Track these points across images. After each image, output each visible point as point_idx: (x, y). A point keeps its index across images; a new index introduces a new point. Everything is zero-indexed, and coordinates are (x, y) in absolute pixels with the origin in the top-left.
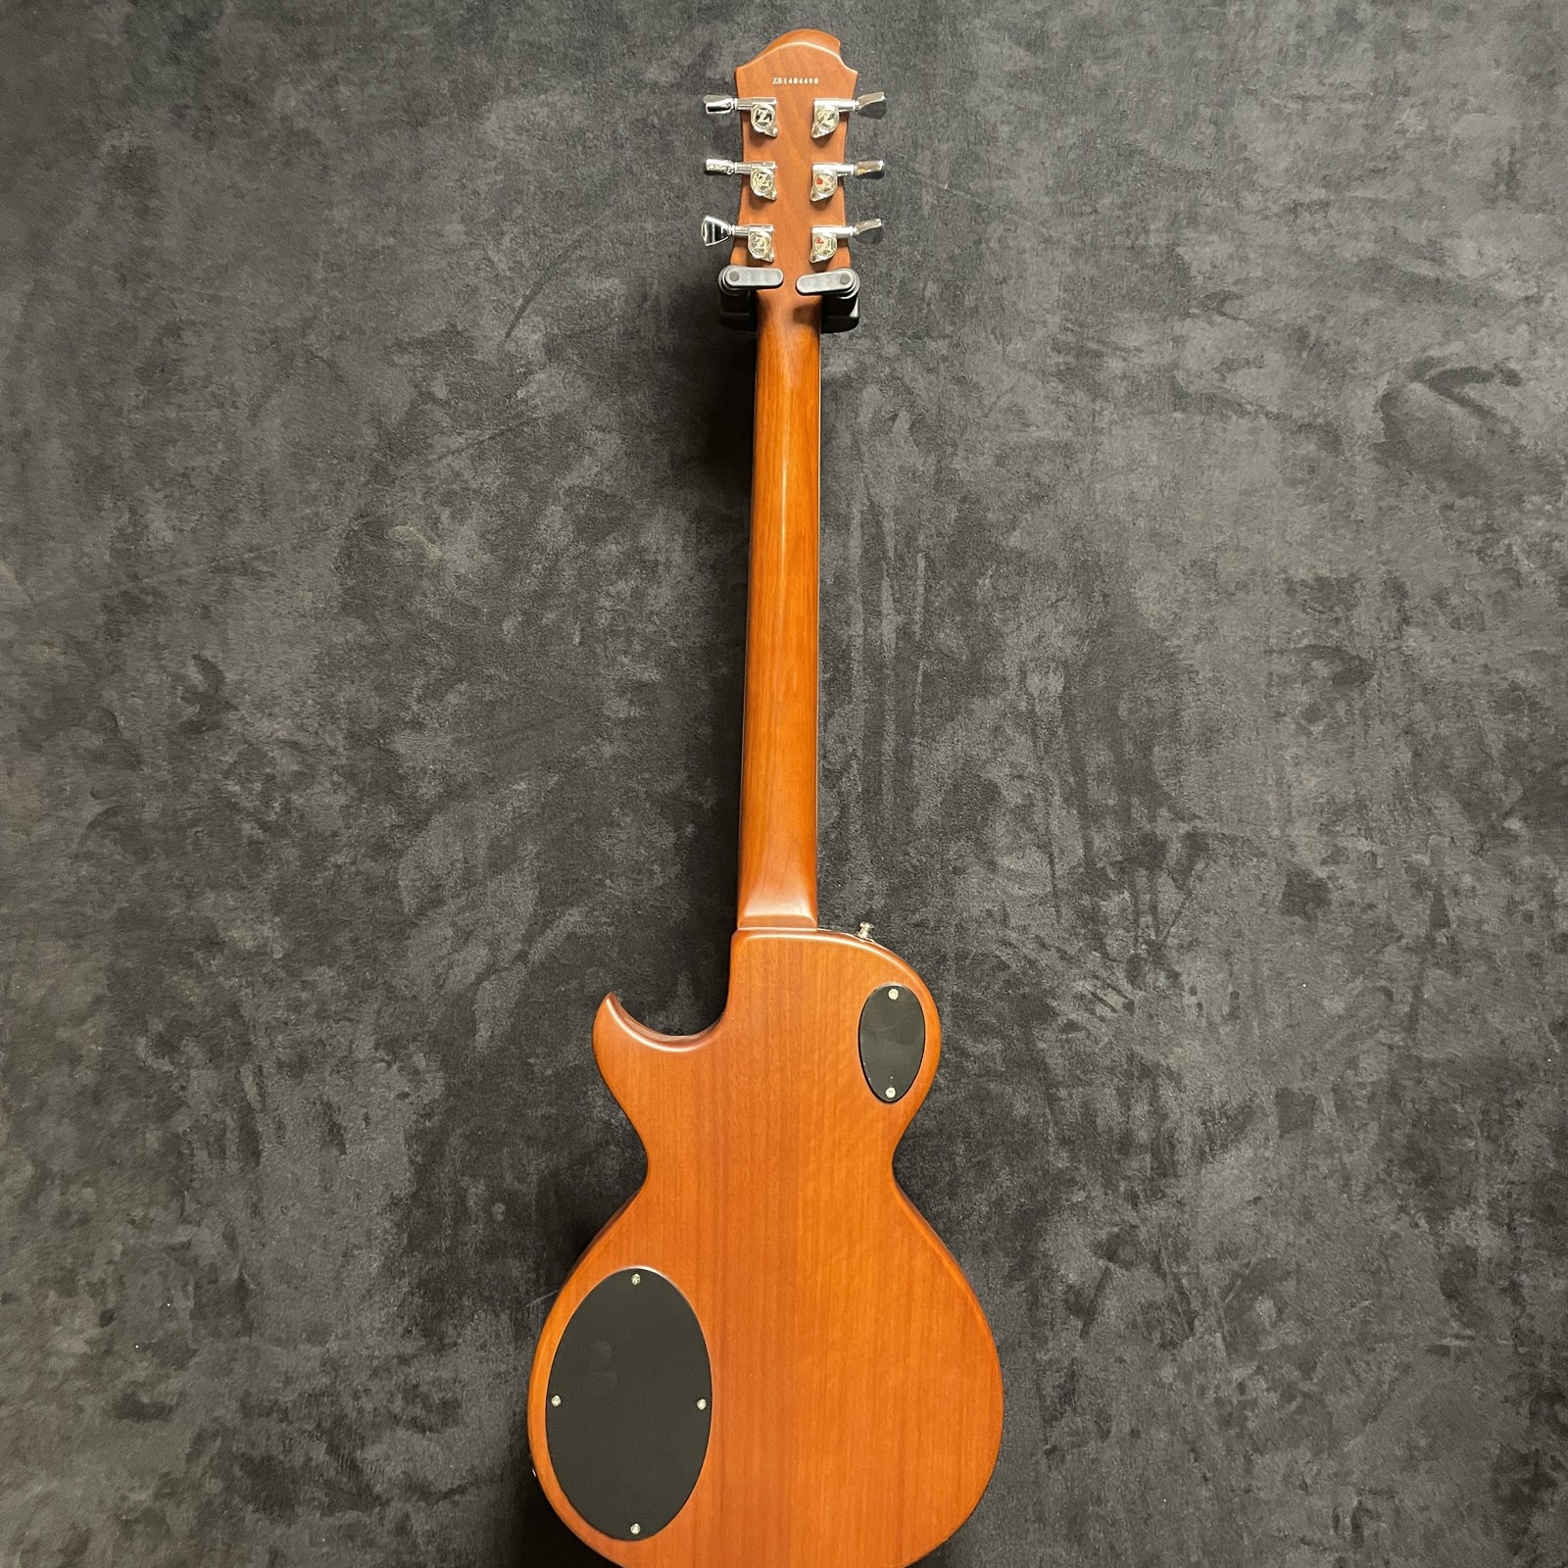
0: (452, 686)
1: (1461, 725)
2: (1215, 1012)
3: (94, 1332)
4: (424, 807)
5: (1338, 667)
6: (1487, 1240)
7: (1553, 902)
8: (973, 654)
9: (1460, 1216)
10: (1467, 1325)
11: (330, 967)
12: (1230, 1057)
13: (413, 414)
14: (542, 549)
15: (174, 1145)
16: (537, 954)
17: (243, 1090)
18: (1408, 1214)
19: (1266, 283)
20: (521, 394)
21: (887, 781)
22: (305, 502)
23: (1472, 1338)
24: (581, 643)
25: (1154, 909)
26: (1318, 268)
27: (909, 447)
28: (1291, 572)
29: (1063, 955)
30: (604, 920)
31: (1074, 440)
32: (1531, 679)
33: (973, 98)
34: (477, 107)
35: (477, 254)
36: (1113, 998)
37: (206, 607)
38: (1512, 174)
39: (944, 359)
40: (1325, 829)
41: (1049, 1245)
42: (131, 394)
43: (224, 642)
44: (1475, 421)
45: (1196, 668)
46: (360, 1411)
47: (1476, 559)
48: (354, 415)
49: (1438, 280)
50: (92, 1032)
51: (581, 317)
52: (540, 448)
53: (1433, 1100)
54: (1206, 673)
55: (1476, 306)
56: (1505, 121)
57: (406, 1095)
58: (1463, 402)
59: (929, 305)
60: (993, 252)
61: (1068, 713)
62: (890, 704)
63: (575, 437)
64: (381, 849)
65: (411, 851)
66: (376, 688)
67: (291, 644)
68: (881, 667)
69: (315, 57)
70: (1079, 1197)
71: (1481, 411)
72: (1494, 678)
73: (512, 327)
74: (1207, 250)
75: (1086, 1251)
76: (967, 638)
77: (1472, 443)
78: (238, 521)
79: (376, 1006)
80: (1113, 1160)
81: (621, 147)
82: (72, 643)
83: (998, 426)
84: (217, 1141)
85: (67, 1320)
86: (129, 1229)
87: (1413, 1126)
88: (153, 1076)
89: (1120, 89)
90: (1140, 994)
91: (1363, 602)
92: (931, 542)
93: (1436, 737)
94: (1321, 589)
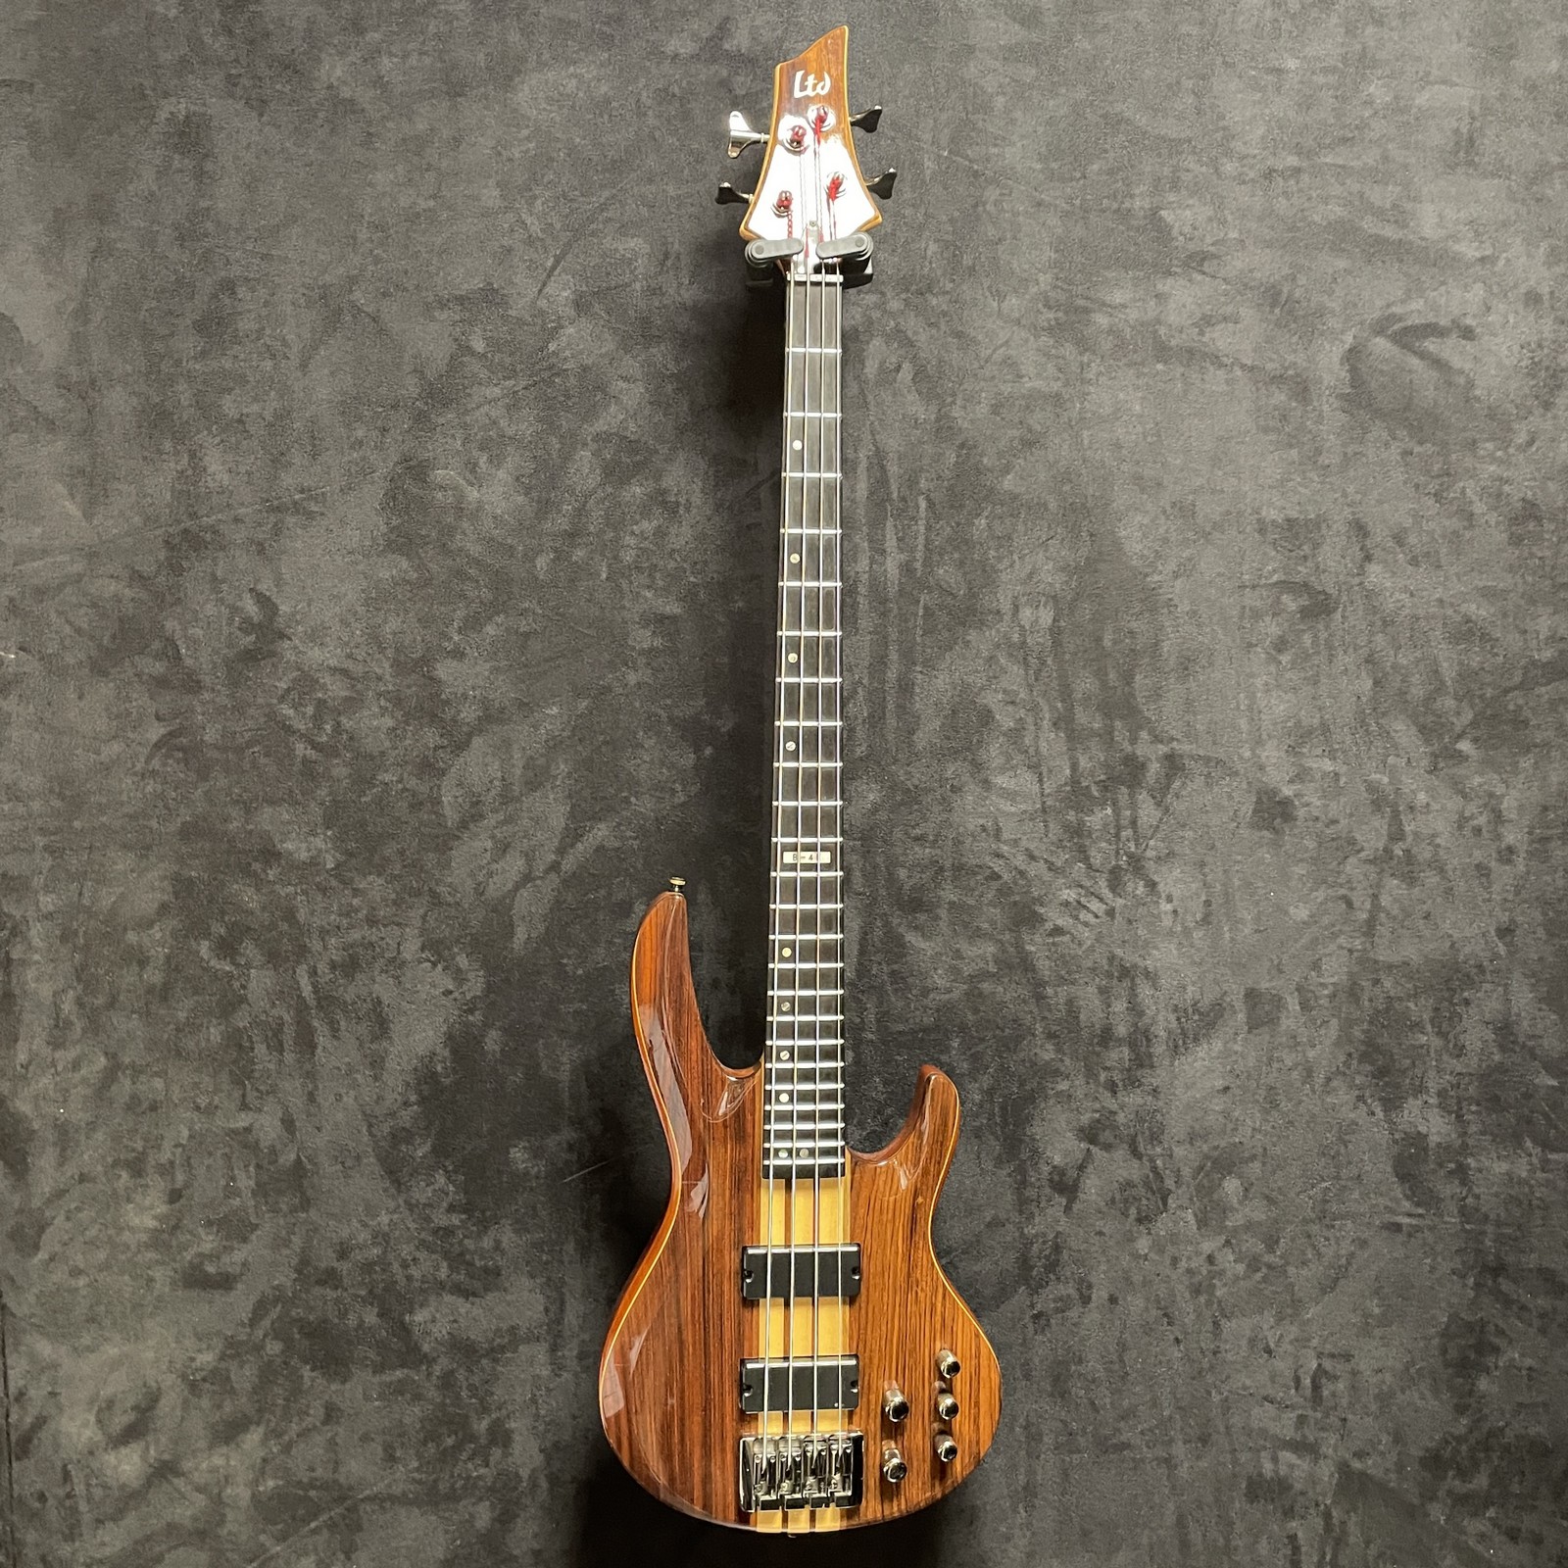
0: (490, 619)
1: (1418, 654)
2: (1189, 918)
3: (162, 1209)
4: (465, 729)
5: (1304, 601)
6: (1437, 1128)
7: (1500, 817)
8: (969, 589)
9: (1413, 1105)
10: (1418, 1205)
11: (379, 875)
12: (1202, 959)
13: (454, 365)
14: (573, 493)
15: (237, 1043)
16: (568, 864)
17: (299, 988)
18: (1365, 1103)
19: (1242, 244)
20: (552, 347)
21: (891, 706)
22: (352, 447)
23: (1420, 1215)
24: (607, 579)
25: (1134, 823)
26: (1290, 230)
27: (912, 397)
28: (1264, 514)
29: (1051, 867)
30: (629, 834)
31: (1064, 391)
32: (1482, 612)
33: (972, 70)
34: (511, 80)
35: (511, 217)
36: (1095, 905)
37: (260, 544)
38: (1471, 141)
39: (945, 314)
40: (1292, 750)
41: (1036, 1130)
42: (188, 344)
43: (279, 582)
44: (1435, 374)
45: (1176, 601)
46: (409, 1278)
47: (1431, 502)
48: (398, 367)
49: (1401, 242)
50: (158, 936)
51: (608, 274)
52: (569, 398)
53: (1390, 1000)
54: (1184, 607)
55: (1435, 265)
56: (1463, 94)
57: (451, 992)
58: (1422, 355)
59: (930, 262)
60: (989, 213)
61: (1057, 643)
62: (894, 636)
63: (601, 388)
64: (428, 768)
65: (453, 770)
66: (419, 620)
67: (341, 579)
68: (884, 601)
69: (361, 32)
70: (1063, 1086)
71: (1438, 363)
72: (1450, 612)
73: (544, 285)
74: (1188, 212)
75: (1069, 1134)
76: (965, 574)
77: (1430, 393)
78: (291, 464)
79: (422, 911)
80: (1094, 1052)
81: (645, 115)
82: (137, 577)
83: (993, 377)
84: (275, 1035)
85: (138, 1198)
86: (195, 1116)
87: (1371, 1023)
88: (215, 976)
89: (1108, 62)
90: (1120, 901)
91: (1328, 540)
92: (932, 485)
93: (1395, 666)
94: (1289, 530)
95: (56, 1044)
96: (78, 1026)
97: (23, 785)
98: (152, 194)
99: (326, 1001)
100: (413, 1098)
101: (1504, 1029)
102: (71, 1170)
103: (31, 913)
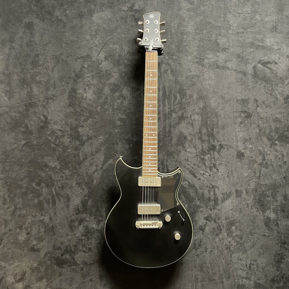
1: (267, 125)
2: (225, 176)
3: (26, 236)
4: (84, 141)
5: (246, 115)
6: (272, 216)
7: (284, 156)
9: (268, 211)
11: (68, 170)
12: (227, 184)
13: (81, 70)
14: (104, 94)
15: (40, 203)
16: (104, 168)
17: (53, 192)
19: (233, 46)
20: (100, 66)
21: (167, 136)
22: (62, 86)
23: (270, 233)
24: (112, 111)
25: (214, 158)
26: (242, 43)
27: (170, 76)
28: (238, 98)
29: (198, 167)
31: (199, 74)
32: (280, 116)
33: (181, 13)
34: (92, 14)
35: (92, 41)
36: (207, 174)
37: (44, 105)
38: (276, 27)
39: (176, 60)
40: (244, 143)
41: (197, 218)
42: (29, 67)
43: (48, 112)
44: (270, 71)
45: (221, 115)
48: (71, 71)
49: (263, 46)
50: (24, 182)
51: (111, 52)
52: (104, 76)
53: (263, 191)
54: (223, 116)
55: (269, 50)
56: (274, 18)
57: (82, 193)
58: (267, 67)
59: (174, 50)
60: (185, 41)
63: (110, 74)
64: (77, 149)
65: (82, 149)
66: (75, 120)
67: (60, 112)
68: (166, 115)
69: (63, 6)
71: (270, 69)
72: (273, 116)
73: (99, 54)
74: (222, 40)
75: (203, 219)
77: (269, 74)
78: (50, 90)
80: (207, 203)
81: (118, 22)
82: (19, 112)
83: (186, 72)
84: (48, 201)
85: (21, 234)
86: (32, 217)
87: (260, 196)
88: (36, 190)
89: (207, 12)
90: (212, 173)
91: (250, 103)
92: (174, 93)
93: (263, 127)
94: (243, 101)
95: (5, 204)
96: (8, 200)
98: (22, 37)
99: (58, 194)
100: (75, 213)
101: (285, 197)
102: (7, 229)
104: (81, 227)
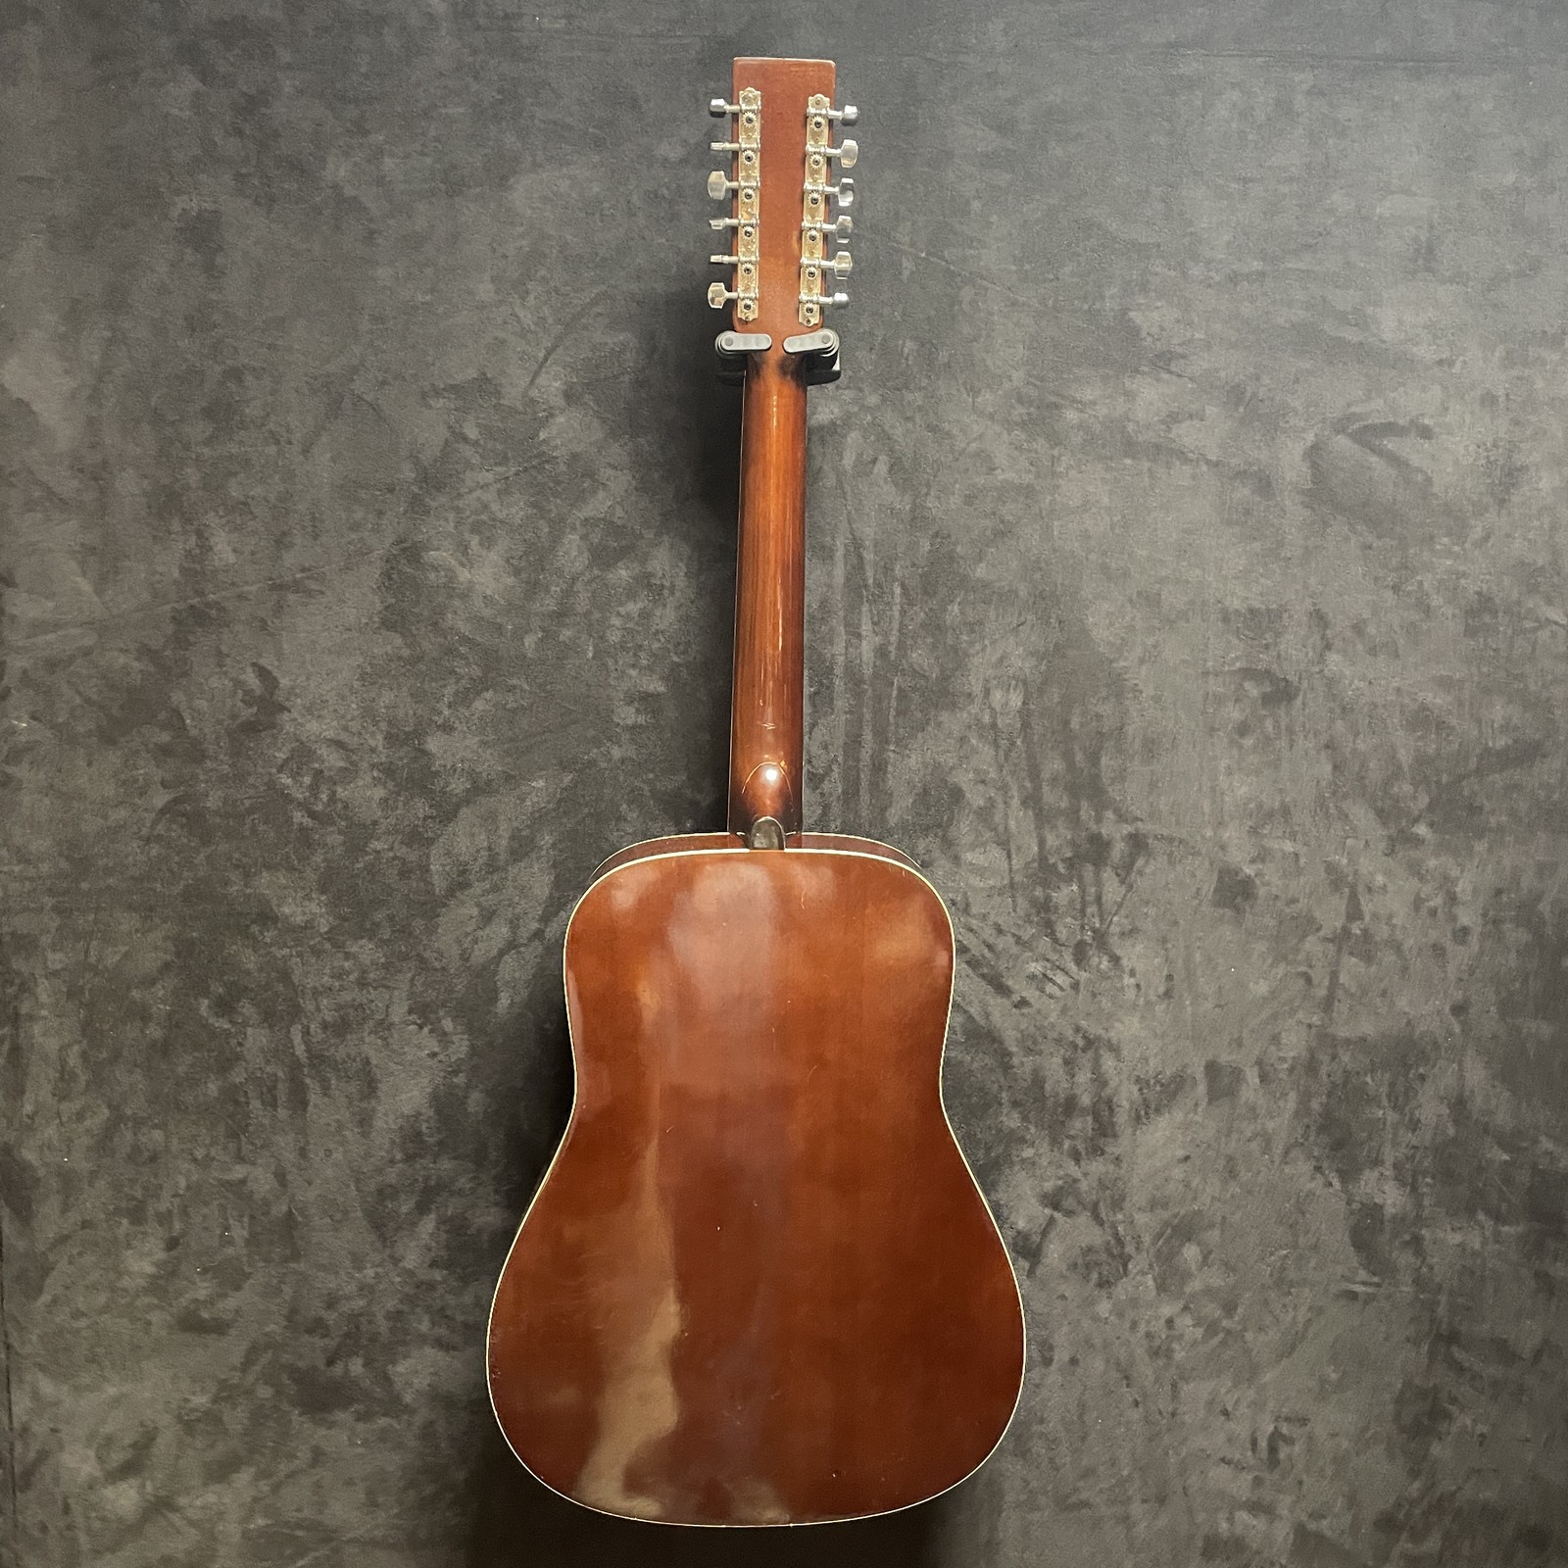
0: (478, 694)
1: (1376, 740)
2: (1151, 992)
3: (162, 1255)
4: (454, 800)
5: (1266, 688)
6: (1392, 1198)
7: (1455, 899)
8: (942, 672)
9: (1369, 1176)
10: (1374, 1275)
11: (370, 939)
12: (1164, 1032)
13: (447, 452)
14: (559, 573)
15: (232, 1096)
16: (552, 932)
17: (293, 1047)
18: (1323, 1174)
19: (1208, 346)
20: (542, 435)
21: (864, 783)
22: (351, 529)
23: (1378, 1285)
24: (594, 658)
25: (1099, 899)
26: (1254, 332)
27: (888, 487)
28: (1227, 603)
29: (1018, 940)
31: (1035, 482)
32: (1438, 701)
33: (949, 175)
34: (507, 180)
35: (505, 310)
36: (1060, 978)
37: (263, 620)
38: (1430, 250)
39: (920, 408)
40: (1254, 831)
41: (1001, 1196)
42: (197, 430)
43: (279, 655)
44: (1394, 472)
45: (1140, 687)
47: (1391, 592)
48: (394, 452)
49: (1361, 343)
50: (161, 993)
51: (598, 367)
52: (558, 483)
53: (1347, 1074)
54: (1149, 691)
55: (1395, 367)
56: (1422, 204)
57: (434, 1055)
58: (1380, 452)
59: (907, 359)
60: (964, 312)
61: (1026, 725)
62: (868, 716)
63: (590, 474)
64: (416, 838)
65: (442, 839)
66: (412, 695)
67: (339, 655)
68: (859, 683)
69: (366, 133)
71: (1394, 460)
72: (1407, 701)
73: (536, 374)
74: (1156, 315)
75: (1033, 1201)
76: (937, 658)
77: (1389, 490)
78: (292, 545)
79: (410, 975)
80: (1059, 1121)
81: (635, 215)
82: (145, 651)
83: (967, 470)
84: (270, 1090)
85: (138, 1244)
86: (192, 1167)
87: (1329, 1095)
88: (213, 1035)
90: (1084, 976)
91: (1290, 629)
92: (906, 572)
93: (1354, 751)
94: (1252, 620)
95: (63, 1096)
96: (83, 1078)
97: (33, 847)
98: (164, 286)
99: (317, 1059)
100: (399, 1156)
101: (1459, 1105)
102: (74, 1217)
103: (39, 972)
104: (428, 1225)
